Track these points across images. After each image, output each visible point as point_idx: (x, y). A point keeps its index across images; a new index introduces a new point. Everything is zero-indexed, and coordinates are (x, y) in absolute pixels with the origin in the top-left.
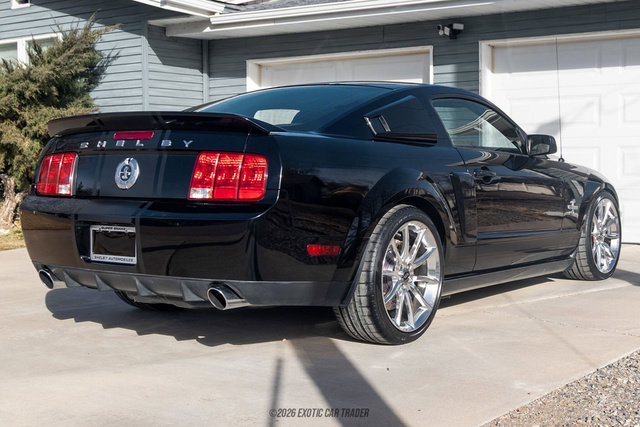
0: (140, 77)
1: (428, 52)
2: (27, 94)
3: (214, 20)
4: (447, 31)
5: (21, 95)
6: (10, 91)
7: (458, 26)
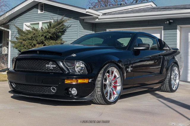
0: (77, 33)
1: (162, 28)
2: (48, 36)
3: (99, 17)
4: (168, 22)
5: (45, 37)
6: (42, 36)
7: (171, 21)
